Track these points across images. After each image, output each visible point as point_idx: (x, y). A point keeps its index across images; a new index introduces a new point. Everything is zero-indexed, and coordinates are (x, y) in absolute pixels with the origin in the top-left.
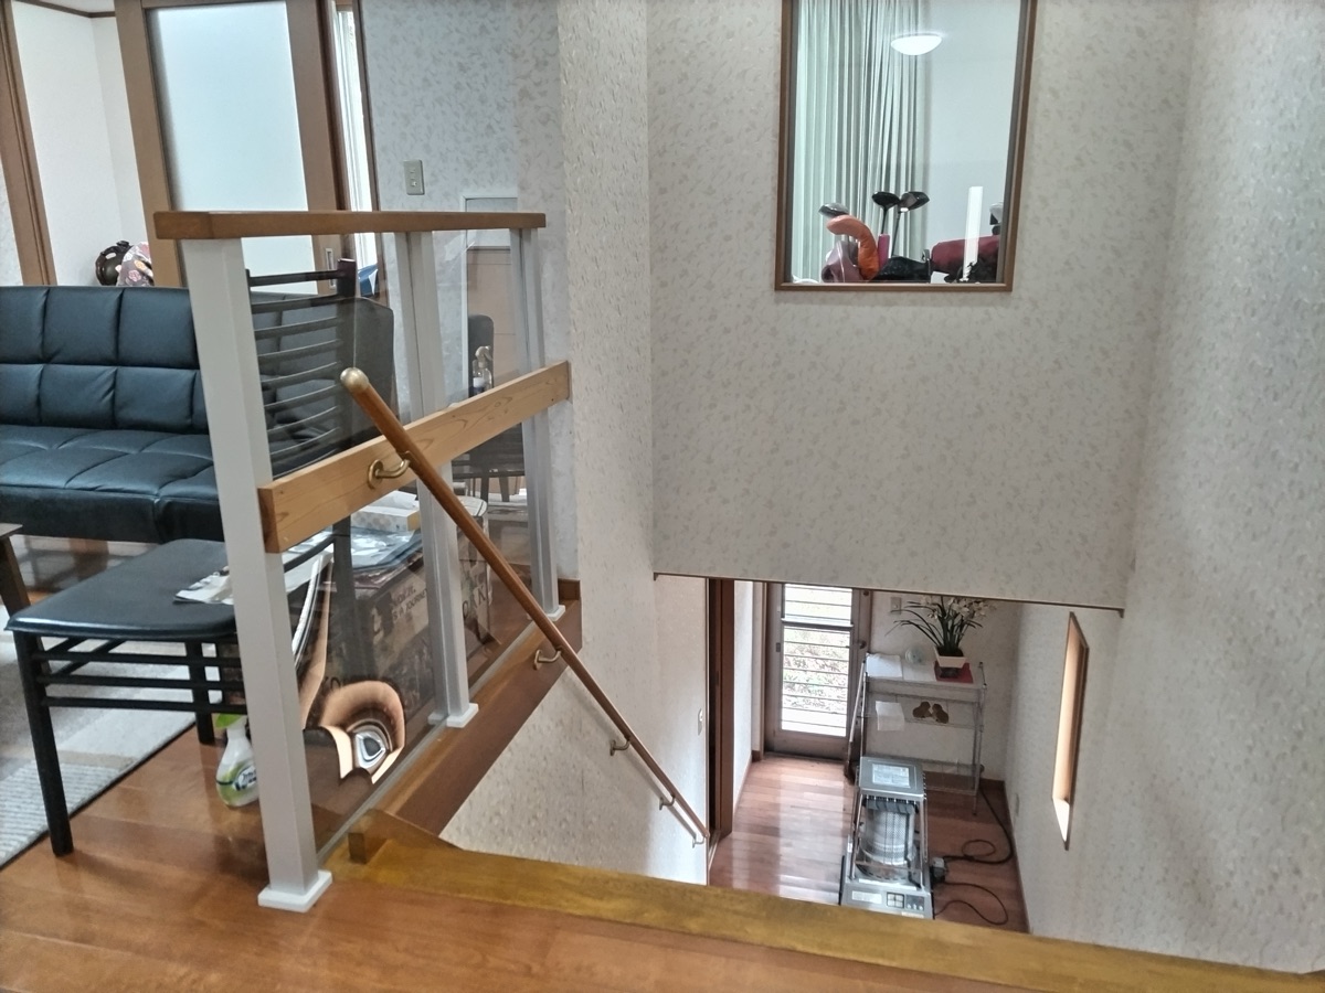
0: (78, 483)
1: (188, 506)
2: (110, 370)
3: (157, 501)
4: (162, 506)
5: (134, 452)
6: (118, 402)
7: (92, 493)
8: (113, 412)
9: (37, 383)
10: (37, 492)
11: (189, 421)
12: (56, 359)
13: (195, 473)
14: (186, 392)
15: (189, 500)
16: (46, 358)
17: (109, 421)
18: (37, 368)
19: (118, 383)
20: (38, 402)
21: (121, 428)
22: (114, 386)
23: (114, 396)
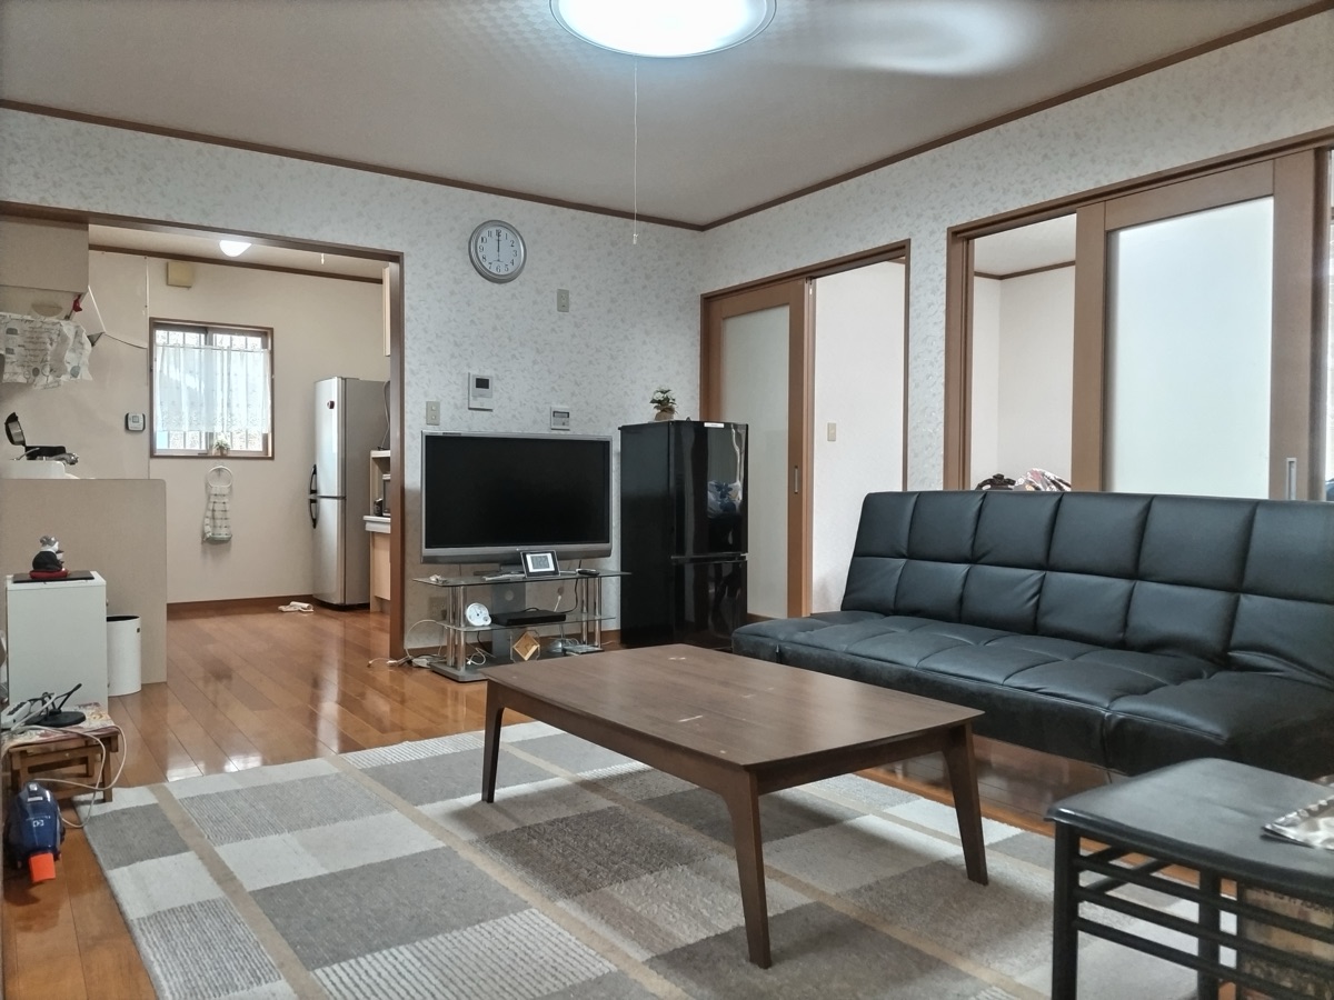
0: (1016, 681)
1: (1146, 728)
2: (1036, 575)
3: (1107, 714)
4: (1113, 721)
5: (1066, 659)
6: (1043, 606)
7: (1033, 695)
8: (1036, 618)
9: (961, 583)
10: (974, 683)
11: (1121, 635)
12: (983, 560)
13: (1147, 691)
14: (1120, 605)
15: (1145, 721)
16: (973, 559)
17: (1031, 626)
18: (962, 568)
19: (1044, 589)
20: (961, 599)
21: (1043, 635)
22: (1039, 591)
23: (1038, 600)
